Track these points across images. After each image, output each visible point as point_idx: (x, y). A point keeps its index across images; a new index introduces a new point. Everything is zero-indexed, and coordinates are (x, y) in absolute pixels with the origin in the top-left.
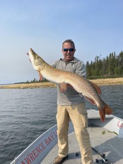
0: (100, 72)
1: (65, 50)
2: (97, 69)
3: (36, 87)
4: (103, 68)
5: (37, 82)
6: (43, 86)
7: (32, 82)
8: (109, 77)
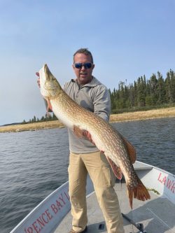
0: (127, 102)
1: (78, 66)
2: (122, 100)
3: (38, 128)
4: (131, 97)
5: (38, 121)
6: (49, 126)
7: (30, 122)
8: (140, 110)
